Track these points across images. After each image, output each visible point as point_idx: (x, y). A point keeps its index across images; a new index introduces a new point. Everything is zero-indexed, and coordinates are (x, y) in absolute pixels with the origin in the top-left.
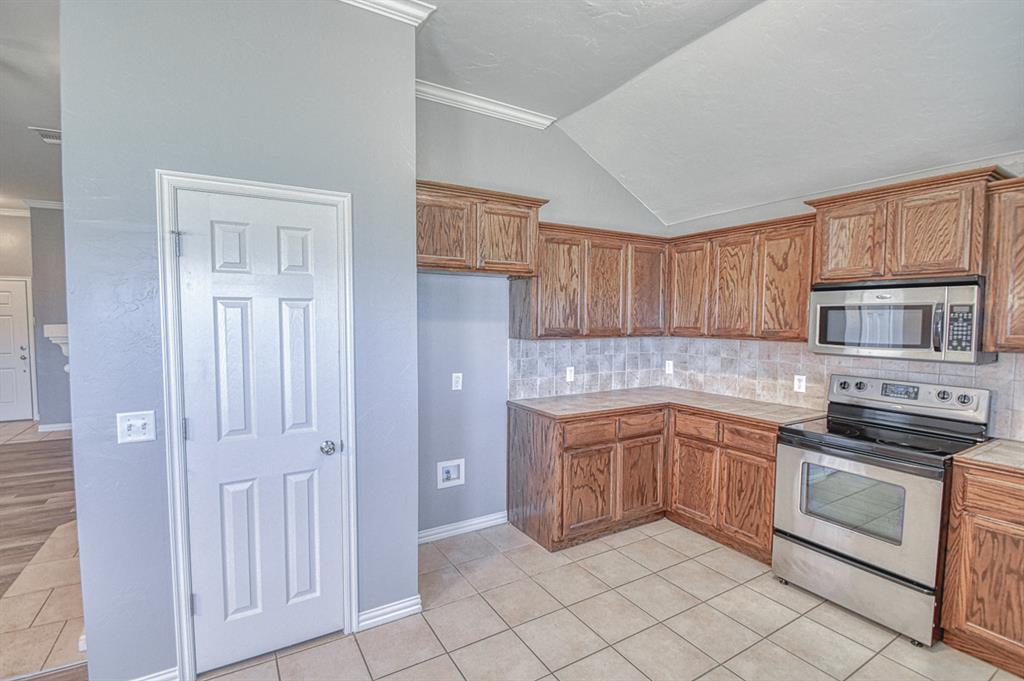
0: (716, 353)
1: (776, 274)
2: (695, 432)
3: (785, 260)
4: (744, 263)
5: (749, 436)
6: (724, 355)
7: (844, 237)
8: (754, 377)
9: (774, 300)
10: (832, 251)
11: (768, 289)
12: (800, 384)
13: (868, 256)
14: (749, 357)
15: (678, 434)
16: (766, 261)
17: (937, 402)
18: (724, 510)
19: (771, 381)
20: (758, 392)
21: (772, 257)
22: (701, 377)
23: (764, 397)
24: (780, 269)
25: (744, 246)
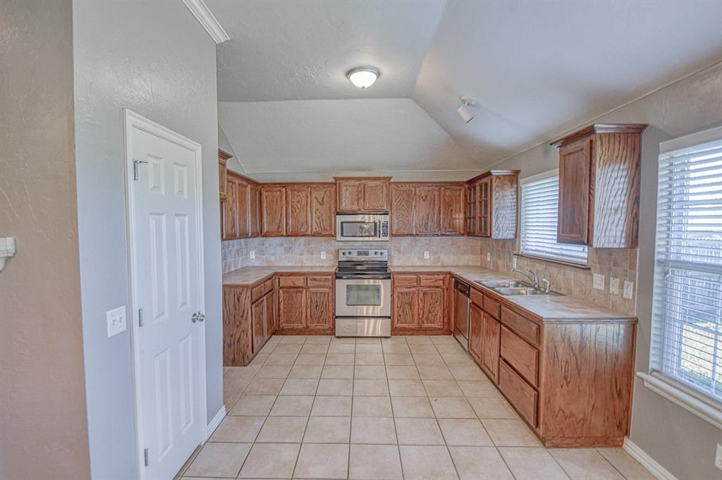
0: (281, 245)
1: (319, 207)
2: (292, 285)
3: (323, 201)
4: (304, 200)
5: (320, 280)
6: (286, 245)
7: (348, 193)
8: (302, 254)
9: (319, 219)
10: (344, 199)
11: (316, 213)
12: (323, 256)
13: (356, 202)
14: (299, 245)
15: (281, 288)
16: (315, 200)
17: (375, 256)
18: (309, 318)
19: (310, 256)
20: (305, 261)
21: (317, 199)
22: (273, 258)
23: (307, 263)
24: (321, 204)
25: (303, 192)
